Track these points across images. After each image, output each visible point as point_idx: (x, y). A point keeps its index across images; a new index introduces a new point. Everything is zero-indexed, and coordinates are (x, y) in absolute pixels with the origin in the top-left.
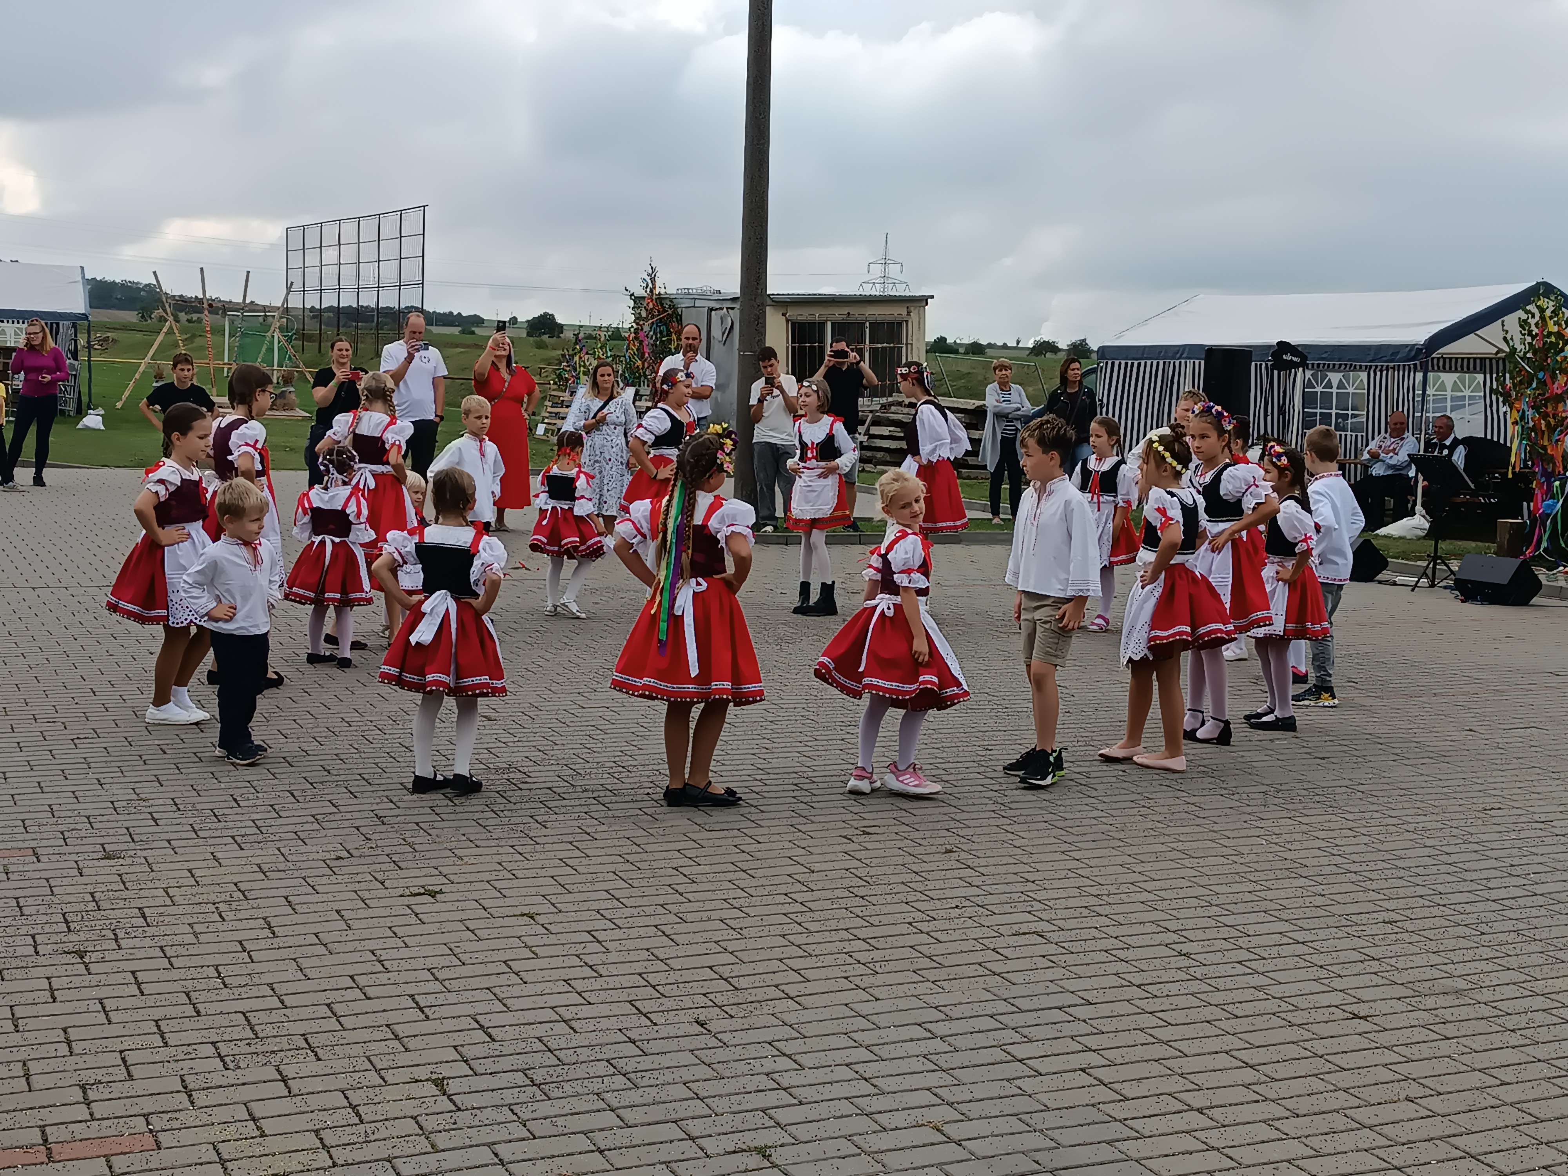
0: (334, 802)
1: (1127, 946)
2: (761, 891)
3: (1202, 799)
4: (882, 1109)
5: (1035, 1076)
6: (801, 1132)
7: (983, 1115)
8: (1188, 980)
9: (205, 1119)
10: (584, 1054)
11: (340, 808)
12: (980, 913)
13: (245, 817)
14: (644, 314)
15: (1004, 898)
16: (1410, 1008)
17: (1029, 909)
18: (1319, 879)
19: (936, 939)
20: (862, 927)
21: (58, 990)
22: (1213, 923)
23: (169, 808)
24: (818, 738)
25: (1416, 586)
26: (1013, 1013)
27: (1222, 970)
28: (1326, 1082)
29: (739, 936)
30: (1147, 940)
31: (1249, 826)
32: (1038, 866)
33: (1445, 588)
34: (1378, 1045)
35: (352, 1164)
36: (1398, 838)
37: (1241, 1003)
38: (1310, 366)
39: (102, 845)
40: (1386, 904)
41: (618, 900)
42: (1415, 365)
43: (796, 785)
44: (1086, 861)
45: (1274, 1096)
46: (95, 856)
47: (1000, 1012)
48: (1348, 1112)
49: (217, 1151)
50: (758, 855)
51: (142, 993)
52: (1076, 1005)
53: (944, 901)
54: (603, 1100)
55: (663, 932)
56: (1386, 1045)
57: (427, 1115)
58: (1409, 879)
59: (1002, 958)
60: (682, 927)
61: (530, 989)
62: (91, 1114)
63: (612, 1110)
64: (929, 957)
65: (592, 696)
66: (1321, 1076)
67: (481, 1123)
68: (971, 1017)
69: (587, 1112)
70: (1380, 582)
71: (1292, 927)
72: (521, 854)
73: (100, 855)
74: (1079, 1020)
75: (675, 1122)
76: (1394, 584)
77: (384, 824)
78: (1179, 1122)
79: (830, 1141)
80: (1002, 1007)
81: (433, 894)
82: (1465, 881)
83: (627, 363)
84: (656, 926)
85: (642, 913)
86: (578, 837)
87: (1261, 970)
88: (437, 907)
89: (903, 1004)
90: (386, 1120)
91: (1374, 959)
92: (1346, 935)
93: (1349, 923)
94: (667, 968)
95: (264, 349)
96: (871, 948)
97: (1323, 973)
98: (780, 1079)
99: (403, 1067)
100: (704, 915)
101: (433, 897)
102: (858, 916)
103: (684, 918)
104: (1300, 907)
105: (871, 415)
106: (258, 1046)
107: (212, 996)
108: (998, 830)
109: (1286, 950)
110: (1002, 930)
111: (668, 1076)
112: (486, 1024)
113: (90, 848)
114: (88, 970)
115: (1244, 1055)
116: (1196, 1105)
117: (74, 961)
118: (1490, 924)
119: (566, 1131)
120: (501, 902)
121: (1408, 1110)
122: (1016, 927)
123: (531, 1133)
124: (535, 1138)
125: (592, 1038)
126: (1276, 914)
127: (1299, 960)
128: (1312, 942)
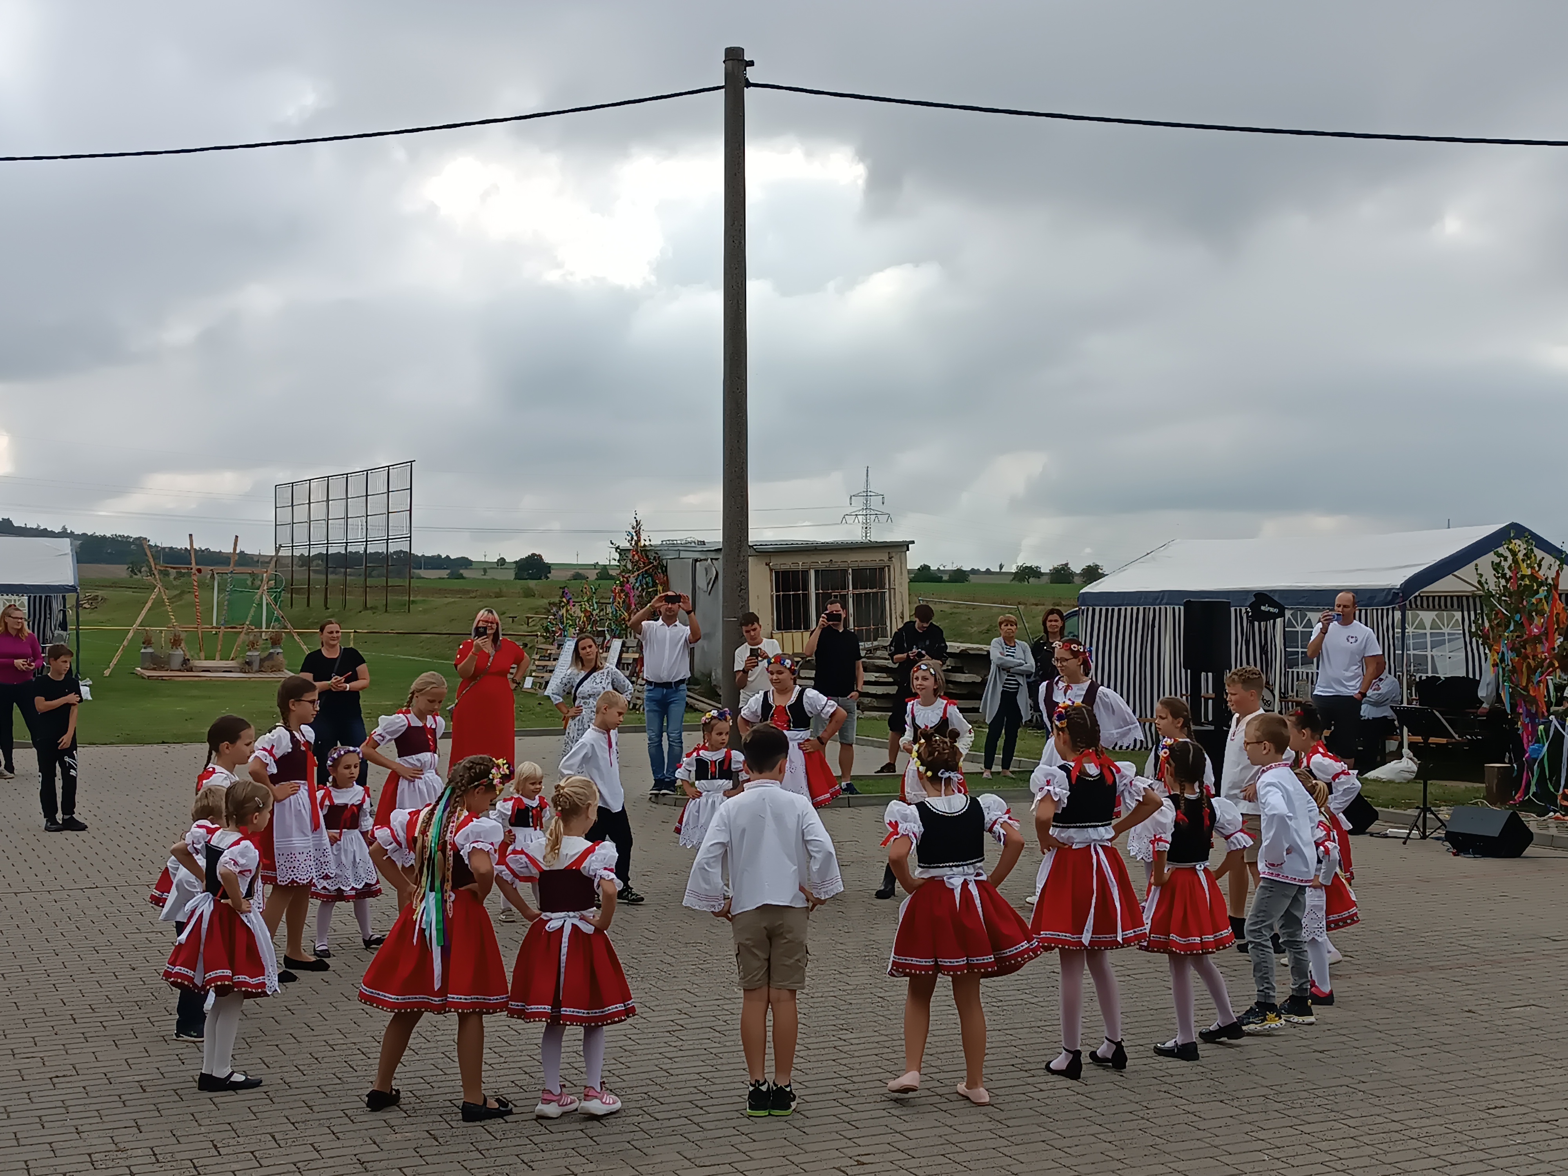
25: (1408, 837)
33: (1438, 839)
70: (1372, 835)
76: (1386, 836)
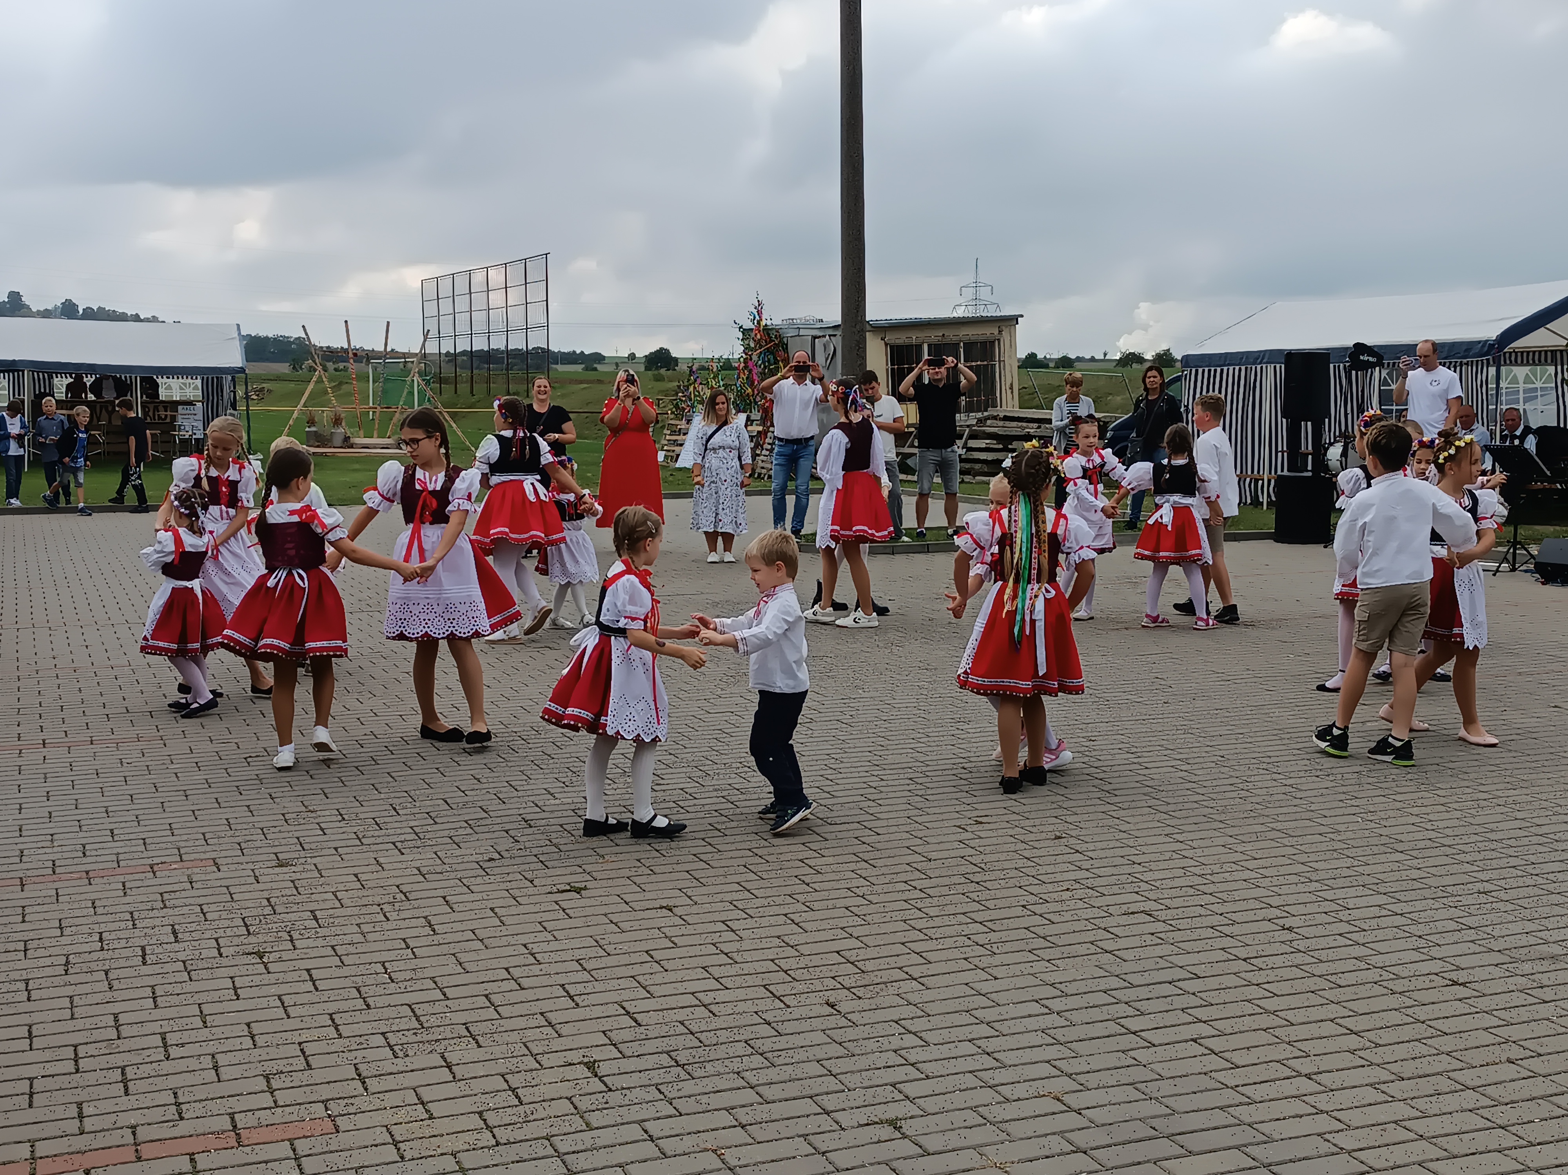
0: (484, 808)
1: (1231, 922)
2: (882, 880)
3: (1298, 781)
4: (1005, 1082)
5: (1148, 1047)
6: (930, 1105)
7: (1101, 1085)
8: (1292, 953)
9: (378, 1104)
10: (723, 1036)
11: (490, 813)
12: (1090, 895)
13: (404, 824)
14: (752, 345)
15: (1113, 880)
16: (1507, 974)
17: (1137, 889)
18: (1415, 853)
19: (1049, 920)
20: (979, 911)
21: (241, 988)
22: (1314, 898)
23: (334, 818)
24: (930, 735)
26: (1125, 988)
27: (1323, 943)
28: (1430, 1046)
29: (863, 922)
30: (1250, 916)
31: (1345, 805)
32: (1144, 849)
34: (1478, 1010)
35: (514, 1143)
36: (1490, 812)
37: (1343, 973)
38: (1386, 366)
39: (276, 854)
40: (1481, 876)
41: (748, 891)
42: (1488, 360)
43: (910, 779)
44: (1190, 843)
45: (1380, 1061)
46: (269, 864)
47: (1112, 987)
48: (1450, 1074)
49: (390, 1133)
50: (878, 846)
51: (317, 989)
52: (1184, 980)
53: (1056, 884)
54: (743, 1078)
55: (792, 921)
56: (1486, 1009)
57: (580, 1095)
58: (1502, 850)
59: (1113, 936)
60: (809, 915)
61: (671, 976)
62: (275, 1102)
63: (752, 1088)
64: (1043, 938)
65: (718, 701)
66: (1424, 1041)
67: (631, 1103)
68: (1085, 993)
69: (730, 1090)
71: (1391, 900)
72: (657, 851)
73: (274, 863)
74: (1189, 993)
75: (811, 1097)
77: (531, 827)
78: (1289, 1088)
79: (957, 1112)
80: (1115, 982)
81: (578, 891)
83: (738, 391)
84: (785, 915)
85: (772, 903)
86: (710, 834)
87: (1361, 941)
88: (583, 902)
89: (1020, 982)
90: (544, 1101)
91: (1471, 928)
92: (1443, 906)
93: (1445, 894)
94: (797, 954)
95: (405, 393)
96: (988, 930)
97: (1422, 943)
98: (907, 1055)
99: (557, 1052)
100: (830, 903)
101: (578, 893)
102: (974, 901)
103: (811, 906)
104: (1398, 880)
105: (967, 430)
106: (424, 1035)
107: (380, 990)
108: (1104, 816)
109: (1384, 922)
110: (1112, 910)
111: (802, 1055)
112: (632, 1010)
113: (264, 858)
114: (266, 968)
115: (1349, 1023)
116: (1304, 1072)
117: (254, 961)
119: (709, 1108)
120: (640, 896)
121: (1511, 1071)
122: (1125, 907)
123: (677, 1110)
124: (681, 1115)
125: (730, 1021)
126: (1374, 887)
127: (1398, 931)
128: (1410, 913)
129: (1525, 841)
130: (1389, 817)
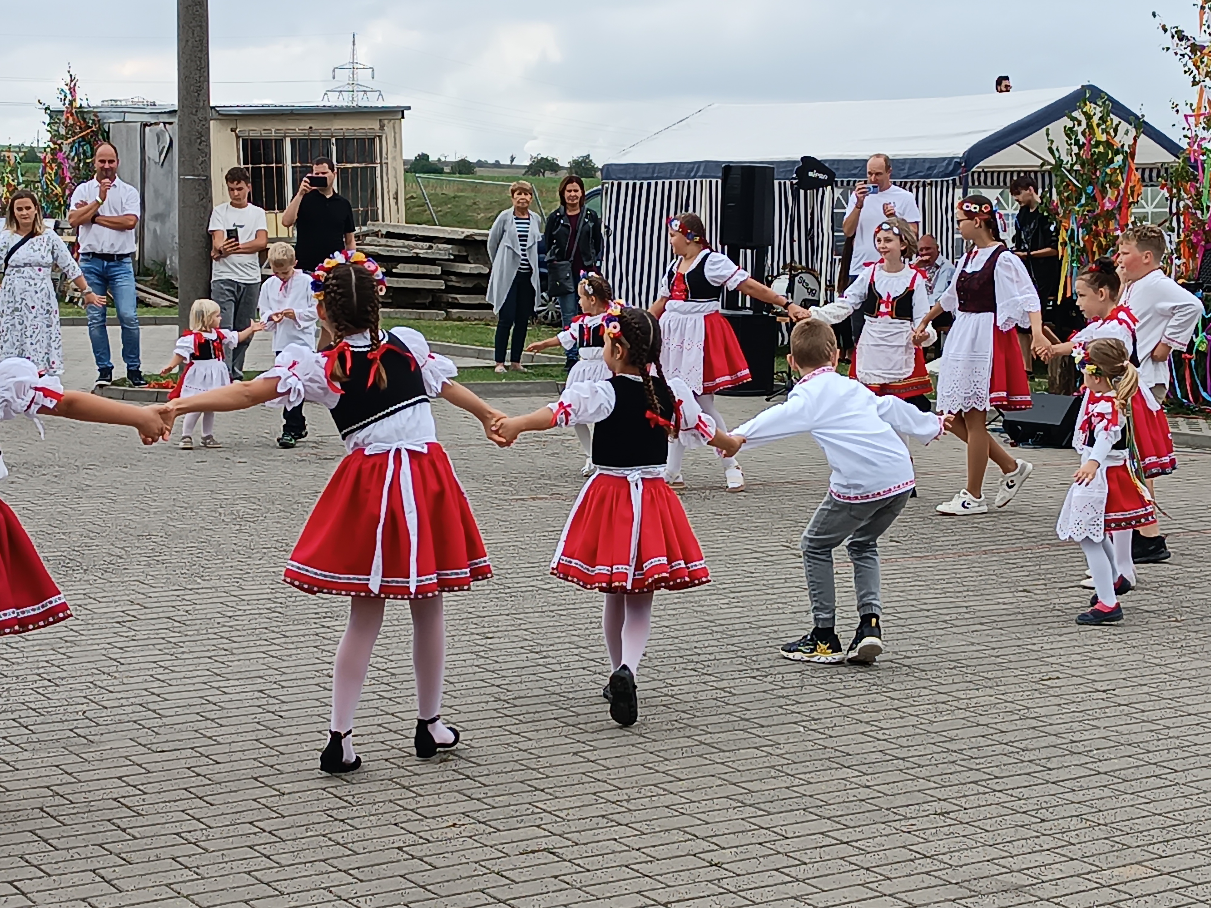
1: (649, 859)
2: (222, 821)
8: (721, 894)
12: (481, 832)
14: (62, 131)
15: (510, 811)
17: (538, 822)
18: (864, 768)
19: (431, 865)
20: (343, 856)
22: (747, 826)
27: (758, 879)
29: (196, 876)
30: (672, 850)
31: (784, 712)
32: (548, 772)
36: (950, 717)
38: (839, 184)
40: (938, 794)
41: (45, 841)
43: (260, 691)
50: (216, 778)
53: (439, 819)
55: (103, 878)
58: (962, 763)
59: (509, 881)
64: (421, 887)
71: (835, 826)
82: (1023, 761)
83: (43, 191)
84: (94, 871)
85: (78, 856)
87: (801, 876)
91: (926, 857)
92: (895, 831)
93: (897, 817)
96: (356, 880)
97: (871, 877)
100: (153, 854)
102: (338, 844)
103: (128, 859)
104: (844, 802)
109: (829, 853)
110: (507, 849)
118: (1051, 810)
122: (524, 845)
126: (817, 811)
127: (844, 863)
128: (856, 841)
129: (989, 751)
130: (835, 726)
